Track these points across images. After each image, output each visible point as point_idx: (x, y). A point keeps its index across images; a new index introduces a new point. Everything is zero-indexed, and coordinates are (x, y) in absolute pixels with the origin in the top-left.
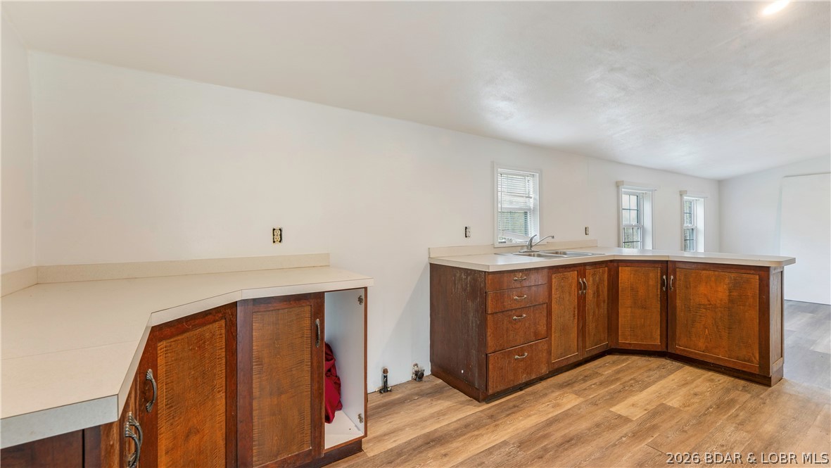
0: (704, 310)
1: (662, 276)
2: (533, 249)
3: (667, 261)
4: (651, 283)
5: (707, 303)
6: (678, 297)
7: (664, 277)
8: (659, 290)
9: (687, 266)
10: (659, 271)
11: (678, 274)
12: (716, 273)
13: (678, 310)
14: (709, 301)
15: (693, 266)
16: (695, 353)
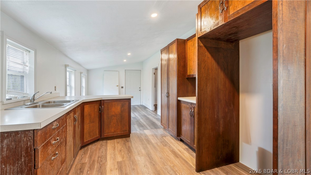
0: (114, 117)
1: (99, 107)
2: (35, 102)
3: (101, 100)
4: (96, 110)
5: (114, 114)
6: (105, 114)
7: (100, 107)
8: (98, 113)
9: (108, 101)
10: (98, 105)
11: (105, 105)
12: (117, 103)
13: (105, 119)
14: (115, 113)
15: (110, 101)
16: (111, 134)
